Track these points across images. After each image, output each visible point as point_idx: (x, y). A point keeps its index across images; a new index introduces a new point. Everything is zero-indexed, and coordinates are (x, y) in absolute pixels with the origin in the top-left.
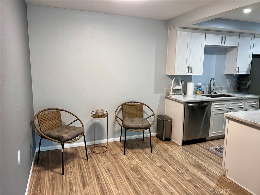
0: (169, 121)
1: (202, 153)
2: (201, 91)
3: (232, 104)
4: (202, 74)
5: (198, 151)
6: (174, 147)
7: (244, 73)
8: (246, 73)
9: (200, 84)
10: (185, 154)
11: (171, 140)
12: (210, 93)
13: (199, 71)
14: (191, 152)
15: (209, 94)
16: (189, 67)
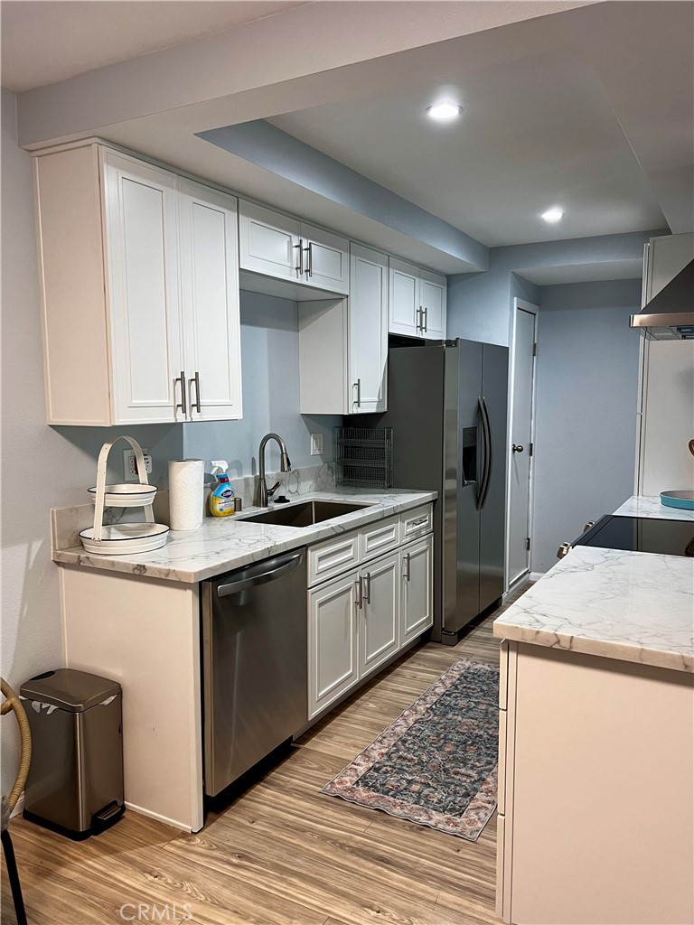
0: (106, 702)
1: (324, 838)
2: (232, 499)
3: (369, 539)
4: (240, 416)
5: (299, 830)
6: (164, 861)
7: (373, 409)
8: (377, 408)
9: (224, 466)
10: (247, 893)
11: (124, 808)
12: (266, 505)
13: (227, 401)
14: (271, 855)
15: (263, 510)
16: (182, 379)
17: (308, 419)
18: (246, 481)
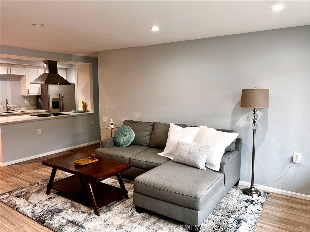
8: (37, 94)
12: (7, 111)
17: (24, 96)
18: (4, 107)
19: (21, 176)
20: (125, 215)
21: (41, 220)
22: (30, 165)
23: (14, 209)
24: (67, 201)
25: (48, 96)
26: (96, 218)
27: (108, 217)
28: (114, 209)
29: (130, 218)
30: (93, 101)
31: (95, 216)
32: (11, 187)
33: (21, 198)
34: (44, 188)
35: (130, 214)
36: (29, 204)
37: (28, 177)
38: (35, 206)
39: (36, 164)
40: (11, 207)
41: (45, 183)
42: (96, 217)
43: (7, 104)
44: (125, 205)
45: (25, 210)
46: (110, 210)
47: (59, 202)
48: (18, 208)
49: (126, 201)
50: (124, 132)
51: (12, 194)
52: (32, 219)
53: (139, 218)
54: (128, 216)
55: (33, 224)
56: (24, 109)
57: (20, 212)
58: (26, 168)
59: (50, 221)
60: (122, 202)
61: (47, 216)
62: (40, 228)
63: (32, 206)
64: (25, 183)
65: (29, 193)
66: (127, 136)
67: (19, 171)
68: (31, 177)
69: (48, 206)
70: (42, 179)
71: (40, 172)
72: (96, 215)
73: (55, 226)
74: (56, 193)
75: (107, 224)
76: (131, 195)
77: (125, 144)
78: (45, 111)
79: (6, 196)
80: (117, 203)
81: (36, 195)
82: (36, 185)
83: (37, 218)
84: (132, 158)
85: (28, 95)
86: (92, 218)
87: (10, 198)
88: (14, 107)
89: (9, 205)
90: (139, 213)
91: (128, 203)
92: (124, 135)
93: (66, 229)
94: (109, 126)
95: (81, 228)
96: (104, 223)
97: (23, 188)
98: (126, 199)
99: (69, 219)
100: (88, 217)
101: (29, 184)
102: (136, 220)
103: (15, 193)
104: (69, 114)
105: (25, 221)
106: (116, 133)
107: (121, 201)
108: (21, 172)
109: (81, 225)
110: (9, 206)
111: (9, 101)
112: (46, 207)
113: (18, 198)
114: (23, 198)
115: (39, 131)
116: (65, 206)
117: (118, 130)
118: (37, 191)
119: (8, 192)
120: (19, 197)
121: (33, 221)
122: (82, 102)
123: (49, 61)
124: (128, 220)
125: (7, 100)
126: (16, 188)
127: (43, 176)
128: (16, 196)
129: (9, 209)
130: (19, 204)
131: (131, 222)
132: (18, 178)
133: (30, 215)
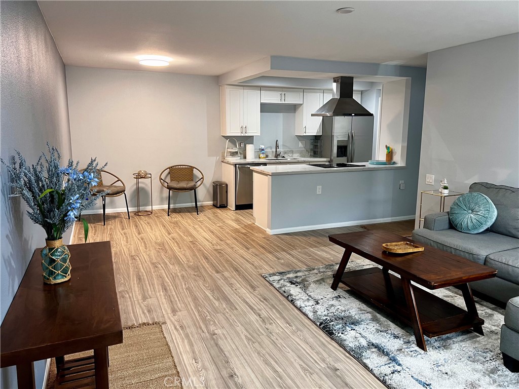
17: (299, 137)
18: (273, 151)
19: (294, 252)
20: (479, 366)
21: (328, 329)
22: (304, 238)
23: (289, 300)
24: (365, 309)
25: (332, 136)
26: (420, 354)
27: (445, 359)
28: (454, 346)
29: (491, 375)
30: (406, 144)
31: (417, 348)
32: (282, 266)
33: (296, 286)
34: (328, 278)
35: (492, 367)
36: (308, 297)
37: (304, 256)
38: (318, 303)
39: (313, 238)
40: (284, 296)
41: (328, 270)
42: (420, 352)
43: (277, 147)
44: (477, 345)
45: (304, 306)
46: (445, 347)
47: (352, 307)
48: (294, 301)
49: (478, 339)
50: (472, 205)
51: (285, 278)
52: (314, 322)
53: (514, 382)
54: (487, 370)
55: (315, 331)
56: (296, 156)
57: (296, 307)
58: (299, 243)
59: (340, 334)
60: (470, 338)
61: (337, 325)
62: (327, 341)
63: (312, 302)
64: (300, 264)
65: (307, 281)
66: (479, 213)
67: (290, 245)
68: (308, 257)
69: (336, 308)
70: (323, 263)
71: (319, 251)
72: (420, 348)
73: (350, 345)
74: (347, 291)
75: (444, 371)
76: (489, 330)
77: (475, 228)
78: (325, 159)
79: (277, 278)
80: (460, 338)
81: (317, 286)
82: (315, 271)
83: (321, 324)
84: (492, 257)
85: (305, 134)
86: (411, 352)
87: (282, 282)
88: (285, 153)
89: (282, 292)
90: (512, 372)
91: (484, 343)
92: (472, 211)
93: (368, 357)
94: (440, 190)
95: (394, 364)
96: (437, 369)
97: (299, 271)
98: (478, 334)
99: (371, 340)
100: (404, 347)
101: (306, 267)
102: (506, 383)
103: (288, 276)
104: (365, 166)
105: (304, 323)
106: (456, 204)
107: (468, 335)
108: (294, 247)
109: (393, 357)
110: (282, 294)
111: (280, 144)
112: (333, 310)
113: (293, 286)
114: (299, 286)
115: (319, 189)
116: (363, 317)
117: (461, 199)
118: (318, 281)
119: (279, 273)
120: (294, 284)
121: (315, 326)
122: (386, 146)
123: (342, 77)
124: (487, 377)
125: (277, 141)
126: (289, 270)
127: (324, 259)
128: (291, 282)
129: (282, 298)
130: (294, 294)
131: (496, 384)
132: (290, 254)
133: (311, 315)
